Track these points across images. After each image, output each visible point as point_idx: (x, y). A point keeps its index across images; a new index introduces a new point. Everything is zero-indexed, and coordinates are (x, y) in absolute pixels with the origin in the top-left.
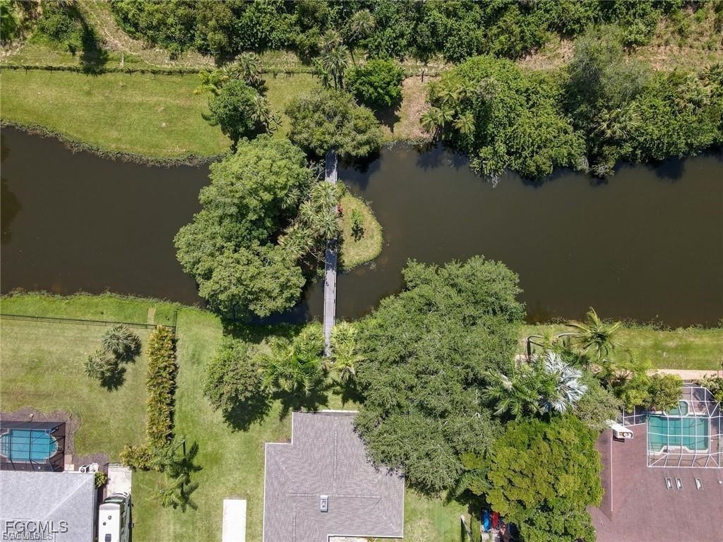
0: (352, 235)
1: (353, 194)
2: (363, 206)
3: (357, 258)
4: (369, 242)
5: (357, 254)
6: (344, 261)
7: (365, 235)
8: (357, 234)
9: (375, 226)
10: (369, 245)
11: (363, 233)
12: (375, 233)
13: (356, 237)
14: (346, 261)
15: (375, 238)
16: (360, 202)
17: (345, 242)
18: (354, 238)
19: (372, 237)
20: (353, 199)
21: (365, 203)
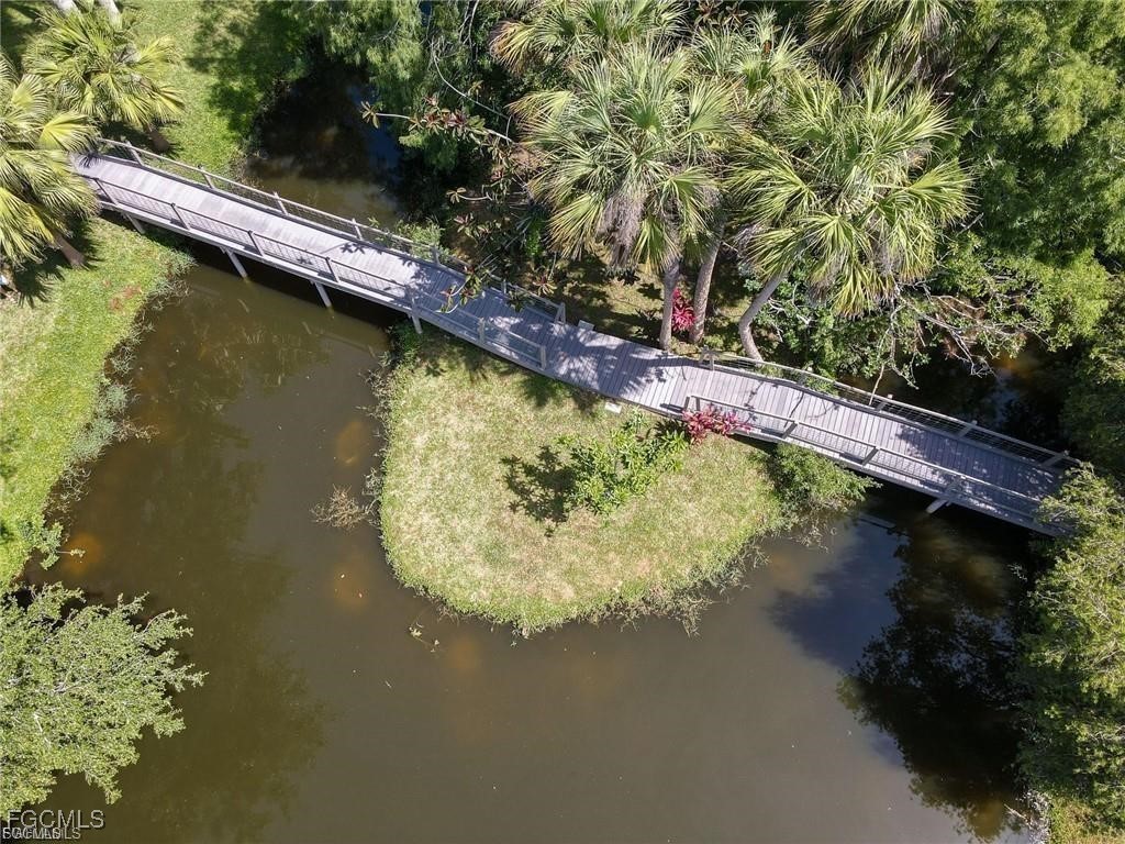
0: (547, 455)
1: (766, 541)
2: (686, 571)
3: (420, 442)
4: (474, 528)
5: (439, 446)
6: (434, 372)
7: (521, 519)
8: (544, 480)
9: (547, 595)
10: (459, 524)
11: (537, 511)
12: (509, 581)
13: (529, 470)
14: (432, 383)
15: (480, 571)
16: (710, 565)
17: (526, 411)
18: (531, 457)
19: (493, 555)
20: (739, 529)
21: (694, 592)
